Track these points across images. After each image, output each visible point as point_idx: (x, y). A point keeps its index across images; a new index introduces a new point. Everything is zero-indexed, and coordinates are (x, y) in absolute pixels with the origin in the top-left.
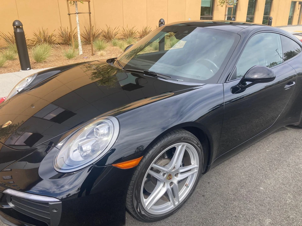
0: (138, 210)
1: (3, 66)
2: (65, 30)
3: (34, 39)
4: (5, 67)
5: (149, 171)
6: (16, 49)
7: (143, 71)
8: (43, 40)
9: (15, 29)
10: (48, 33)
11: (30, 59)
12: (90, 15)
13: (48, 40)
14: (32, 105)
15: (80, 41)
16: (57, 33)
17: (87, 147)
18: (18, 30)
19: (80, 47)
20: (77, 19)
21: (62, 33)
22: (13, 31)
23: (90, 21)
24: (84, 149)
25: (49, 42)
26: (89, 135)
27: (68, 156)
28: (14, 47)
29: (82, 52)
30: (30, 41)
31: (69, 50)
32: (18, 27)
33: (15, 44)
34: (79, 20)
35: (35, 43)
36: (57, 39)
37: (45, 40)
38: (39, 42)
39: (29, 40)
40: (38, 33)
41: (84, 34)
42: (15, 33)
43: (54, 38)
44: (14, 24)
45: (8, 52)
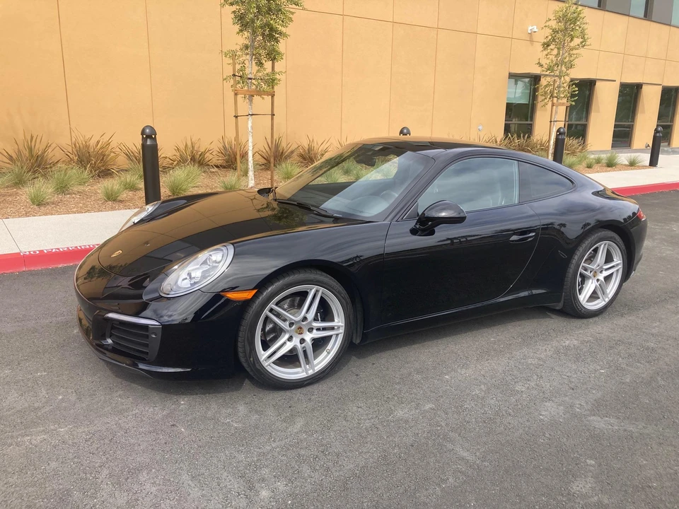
0: (252, 359)
1: (118, 198)
2: (230, 143)
3: (174, 157)
4: (121, 201)
5: (266, 311)
6: (142, 173)
7: (296, 203)
8: (189, 158)
9: (144, 140)
10: (199, 147)
11: (162, 190)
12: (272, 119)
13: (199, 161)
14: (147, 243)
15: (252, 162)
16: (216, 146)
17: (197, 274)
18: (149, 142)
19: (251, 174)
20: (250, 124)
21: (225, 147)
22: (141, 142)
23: (272, 129)
24: (193, 275)
25: (199, 162)
26: (202, 264)
27: (177, 282)
28: (139, 170)
29: (253, 182)
30: (168, 160)
31: (231, 178)
32: (149, 137)
33: (141, 164)
34: (252, 127)
35: (175, 163)
36: (214, 158)
37: (193, 159)
38: (182, 161)
39: (166, 158)
40: (182, 147)
41: (264, 151)
42: (143, 146)
43: (208, 156)
44: (143, 133)
45: (129, 178)
